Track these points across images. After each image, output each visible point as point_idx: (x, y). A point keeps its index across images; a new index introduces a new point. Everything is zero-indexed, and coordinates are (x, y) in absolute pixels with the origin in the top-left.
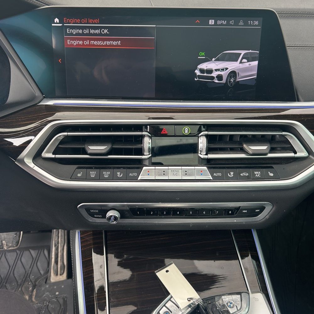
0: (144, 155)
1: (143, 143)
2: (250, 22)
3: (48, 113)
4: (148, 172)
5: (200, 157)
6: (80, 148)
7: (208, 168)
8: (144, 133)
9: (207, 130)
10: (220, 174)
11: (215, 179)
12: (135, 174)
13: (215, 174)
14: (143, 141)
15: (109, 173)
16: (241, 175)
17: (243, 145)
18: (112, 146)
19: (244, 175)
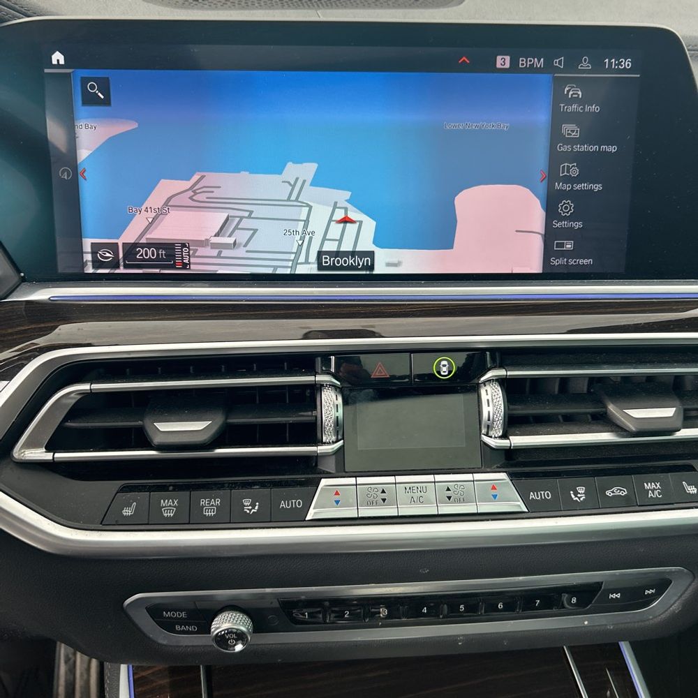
0: (323, 443)
1: (319, 407)
2: (609, 61)
3: (33, 326)
4: (337, 493)
5: (485, 444)
6: (127, 430)
7: (512, 476)
8: (320, 378)
9: (501, 366)
10: (546, 495)
11: (535, 510)
12: (298, 503)
13: (532, 496)
14: (318, 403)
15: (218, 502)
16: (608, 493)
17: (606, 407)
18: (226, 419)
19: (617, 493)
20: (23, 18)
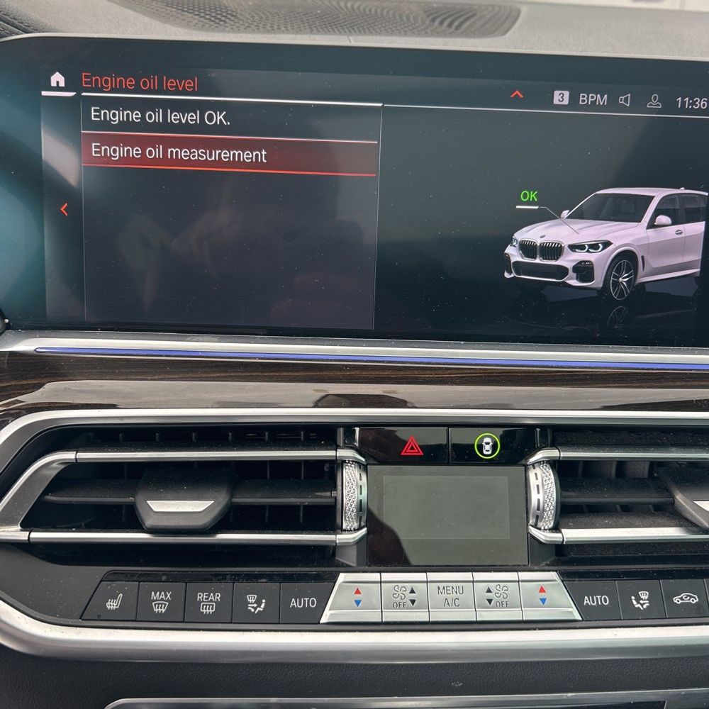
0: (342, 530)
1: (339, 488)
2: (682, 100)
3: (14, 383)
4: (358, 592)
5: (533, 537)
6: (118, 507)
7: (565, 576)
8: (343, 453)
9: (554, 445)
10: (604, 600)
11: (591, 618)
12: (312, 602)
13: (587, 601)
14: (339, 483)
15: (218, 597)
16: (676, 600)
17: (673, 497)
18: (232, 497)
19: (686, 601)
20: (22, 34)
